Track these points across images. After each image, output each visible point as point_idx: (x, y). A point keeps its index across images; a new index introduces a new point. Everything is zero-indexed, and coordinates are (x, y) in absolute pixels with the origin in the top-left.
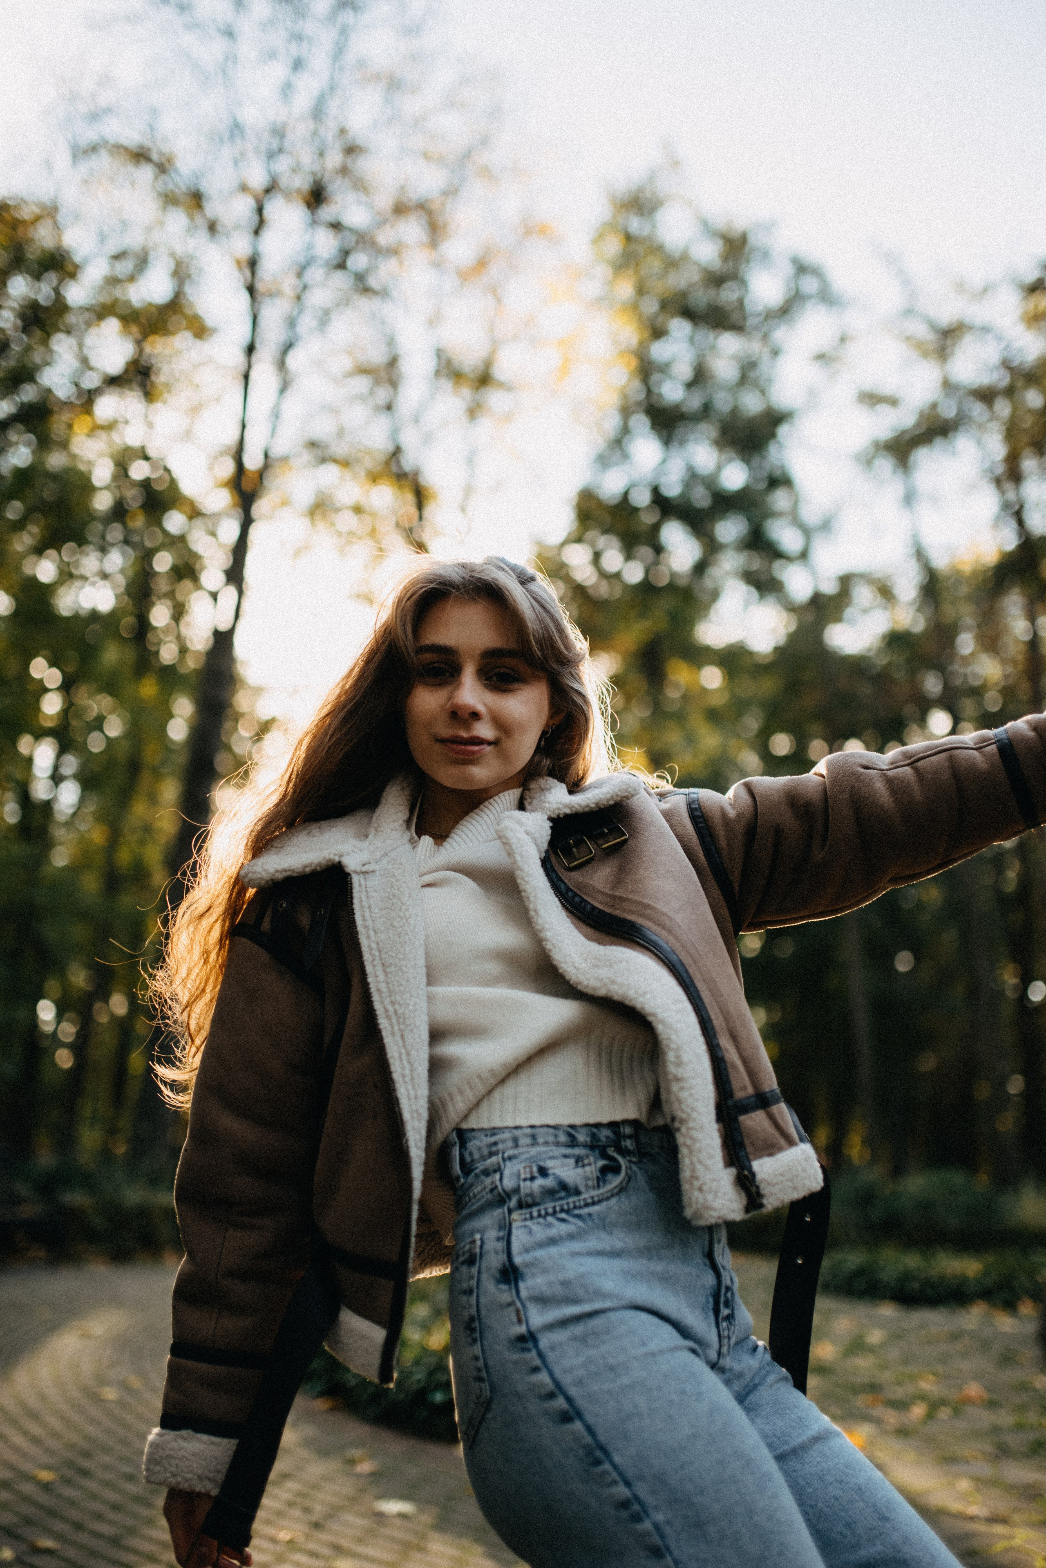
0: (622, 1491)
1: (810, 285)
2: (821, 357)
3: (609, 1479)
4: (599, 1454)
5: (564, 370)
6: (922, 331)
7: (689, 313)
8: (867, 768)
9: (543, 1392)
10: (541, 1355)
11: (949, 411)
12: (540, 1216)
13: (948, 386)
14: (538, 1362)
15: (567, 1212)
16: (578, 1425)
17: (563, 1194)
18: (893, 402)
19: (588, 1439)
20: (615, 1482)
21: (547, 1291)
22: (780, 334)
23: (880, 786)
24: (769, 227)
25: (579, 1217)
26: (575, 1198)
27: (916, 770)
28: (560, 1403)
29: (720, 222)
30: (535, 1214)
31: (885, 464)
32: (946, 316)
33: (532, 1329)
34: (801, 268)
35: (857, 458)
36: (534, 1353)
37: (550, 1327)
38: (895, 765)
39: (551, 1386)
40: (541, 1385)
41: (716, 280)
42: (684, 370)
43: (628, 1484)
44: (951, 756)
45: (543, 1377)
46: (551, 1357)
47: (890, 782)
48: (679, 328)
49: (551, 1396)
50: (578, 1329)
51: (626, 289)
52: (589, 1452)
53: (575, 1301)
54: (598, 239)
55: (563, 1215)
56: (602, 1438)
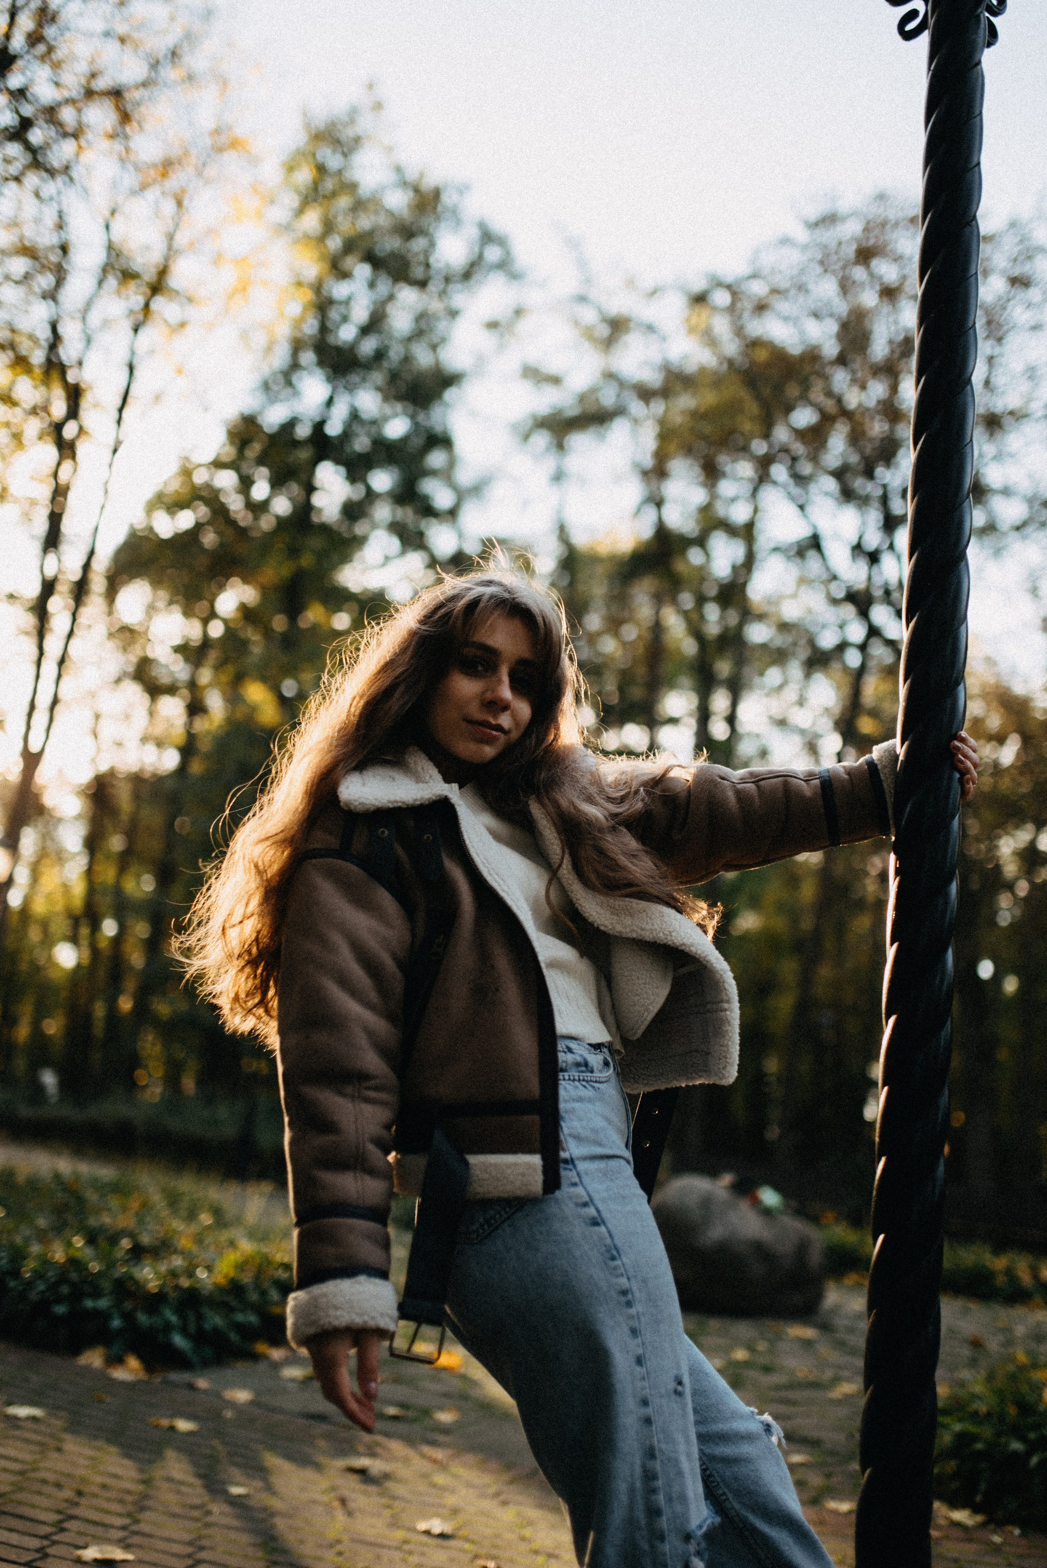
0: (623, 1281)
1: (493, 254)
2: (493, 325)
3: (619, 1272)
4: (615, 1253)
5: (242, 288)
6: (589, 316)
7: (372, 259)
8: (723, 778)
9: (580, 1201)
10: (578, 1174)
11: (608, 398)
12: (569, 1079)
13: (610, 376)
14: (577, 1180)
15: (587, 1082)
16: (603, 1229)
17: (584, 1069)
18: (556, 380)
19: (608, 1241)
20: (622, 1275)
21: (583, 1133)
22: (459, 298)
23: (730, 794)
24: (463, 189)
25: (593, 1087)
26: (589, 1074)
27: (758, 787)
28: (592, 1211)
29: (411, 175)
30: (567, 1077)
31: (542, 440)
32: (617, 306)
33: (573, 1156)
34: (487, 237)
35: (514, 427)
36: (574, 1173)
37: (585, 1158)
38: (743, 780)
39: (587, 1199)
40: (578, 1196)
41: (408, 232)
42: (360, 313)
43: (629, 1279)
44: (786, 781)
45: (580, 1190)
46: (586, 1179)
47: (738, 793)
48: (363, 271)
49: (585, 1205)
50: (602, 1164)
51: (312, 220)
52: (608, 1251)
53: (600, 1145)
54: (290, 168)
55: (584, 1083)
56: (617, 1242)
